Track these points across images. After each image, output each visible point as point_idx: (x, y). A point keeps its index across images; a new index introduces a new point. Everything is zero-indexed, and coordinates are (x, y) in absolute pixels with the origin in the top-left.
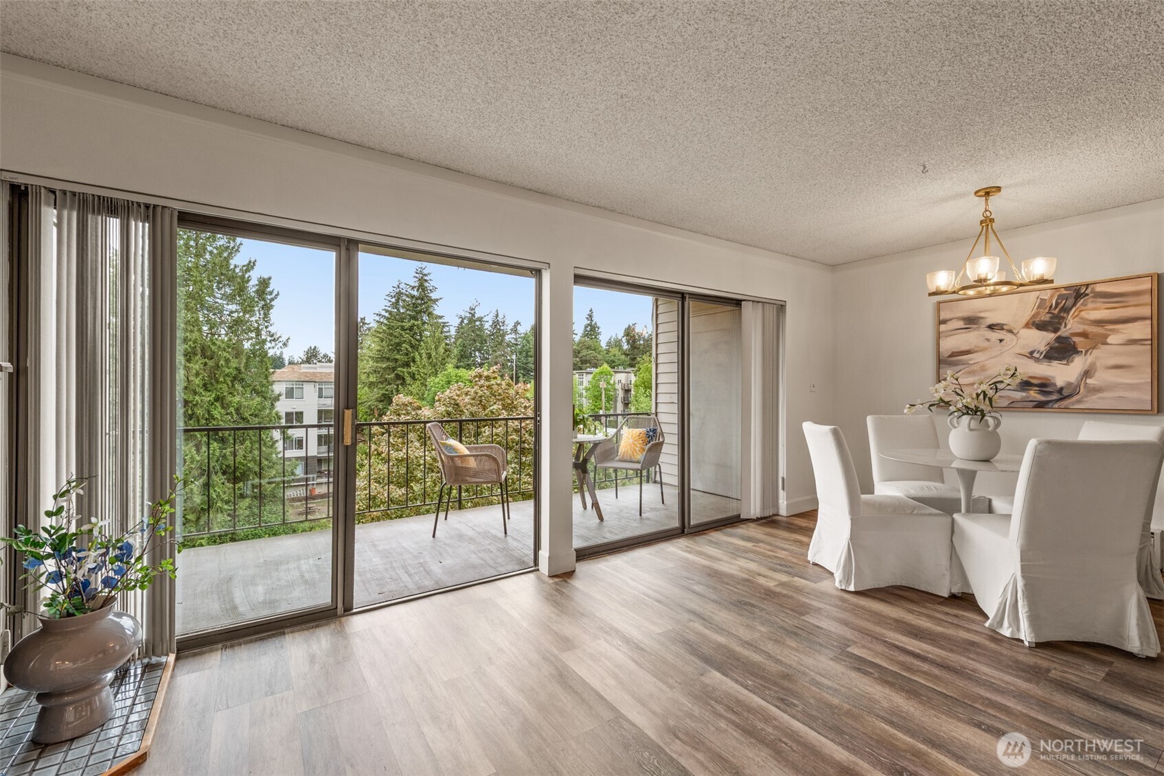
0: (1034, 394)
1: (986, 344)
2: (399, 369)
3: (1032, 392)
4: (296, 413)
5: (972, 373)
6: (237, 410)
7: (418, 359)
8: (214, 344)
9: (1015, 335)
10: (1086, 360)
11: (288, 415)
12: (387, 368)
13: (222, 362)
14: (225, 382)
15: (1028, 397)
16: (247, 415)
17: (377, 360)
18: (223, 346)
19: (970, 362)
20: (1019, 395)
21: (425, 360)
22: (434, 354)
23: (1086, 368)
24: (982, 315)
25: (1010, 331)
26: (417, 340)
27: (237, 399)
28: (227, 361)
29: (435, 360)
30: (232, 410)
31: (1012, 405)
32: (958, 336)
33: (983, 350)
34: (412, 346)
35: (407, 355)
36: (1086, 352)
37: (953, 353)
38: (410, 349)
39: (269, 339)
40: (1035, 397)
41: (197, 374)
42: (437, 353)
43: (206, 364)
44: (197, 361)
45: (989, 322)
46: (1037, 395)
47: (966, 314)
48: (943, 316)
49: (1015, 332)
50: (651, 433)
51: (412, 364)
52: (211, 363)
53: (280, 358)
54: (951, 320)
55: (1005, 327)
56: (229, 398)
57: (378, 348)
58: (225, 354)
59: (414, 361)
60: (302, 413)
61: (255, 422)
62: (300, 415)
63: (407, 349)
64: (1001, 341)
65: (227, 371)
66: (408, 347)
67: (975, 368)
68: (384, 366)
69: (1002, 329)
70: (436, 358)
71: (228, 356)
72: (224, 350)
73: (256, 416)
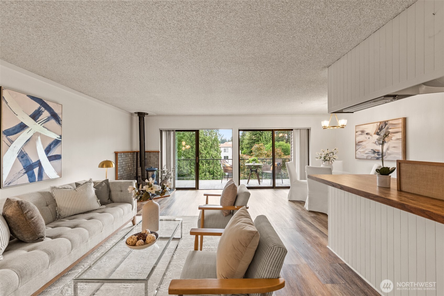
0: (376, 155)
1: (366, 139)
2: (256, 142)
3: (376, 154)
4: (227, 156)
5: (363, 148)
6: (212, 155)
7: (262, 139)
8: (206, 138)
9: (372, 136)
10: (387, 145)
11: (225, 157)
12: (252, 142)
13: (208, 143)
14: (209, 148)
15: (375, 156)
16: (213, 156)
17: (249, 140)
18: (208, 138)
19: (363, 145)
20: (373, 155)
21: (264, 139)
22: (267, 137)
23: (387, 147)
24: (365, 130)
25: (371, 135)
26: (261, 133)
27: (211, 152)
28: (209, 142)
29: (267, 139)
30: (210, 155)
31: (371, 159)
32: (359, 137)
33: (365, 141)
34: (260, 135)
35: (258, 138)
36: (388, 142)
37: (359, 142)
38: (259, 136)
39: (219, 135)
40: (376, 156)
41: (203, 146)
42: (268, 137)
43: (205, 143)
44: (203, 143)
45: (366, 132)
46: (377, 155)
47: (361, 130)
48: (357, 130)
49: (372, 135)
50: (278, 164)
51: (260, 141)
52: (206, 143)
53: (225, 140)
54: (358, 131)
55: (370, 134)
56: (210, 152)
57: (250, 136)
58: (209, 140)
59: (261, 140)
60: (228, 156)
61: (216, 158)
62: (227, 157)
63: (258, 136)
64: (369, 138)
65: (209, 145)
66: (259, 135)
67: (363, 146)
68: (251, 142)
69: (369, 135)
70: (268, 139)
71: (209, 141)
72: (208, 139)
73: (216, 157)
